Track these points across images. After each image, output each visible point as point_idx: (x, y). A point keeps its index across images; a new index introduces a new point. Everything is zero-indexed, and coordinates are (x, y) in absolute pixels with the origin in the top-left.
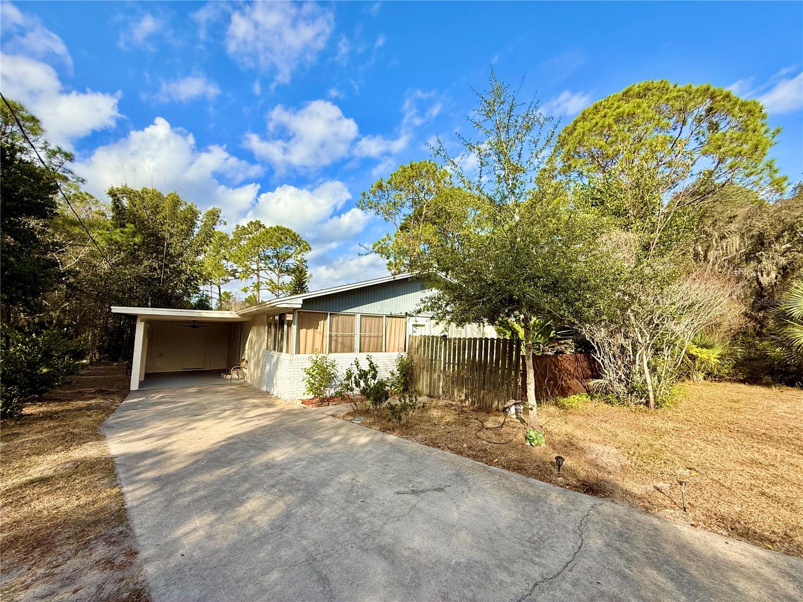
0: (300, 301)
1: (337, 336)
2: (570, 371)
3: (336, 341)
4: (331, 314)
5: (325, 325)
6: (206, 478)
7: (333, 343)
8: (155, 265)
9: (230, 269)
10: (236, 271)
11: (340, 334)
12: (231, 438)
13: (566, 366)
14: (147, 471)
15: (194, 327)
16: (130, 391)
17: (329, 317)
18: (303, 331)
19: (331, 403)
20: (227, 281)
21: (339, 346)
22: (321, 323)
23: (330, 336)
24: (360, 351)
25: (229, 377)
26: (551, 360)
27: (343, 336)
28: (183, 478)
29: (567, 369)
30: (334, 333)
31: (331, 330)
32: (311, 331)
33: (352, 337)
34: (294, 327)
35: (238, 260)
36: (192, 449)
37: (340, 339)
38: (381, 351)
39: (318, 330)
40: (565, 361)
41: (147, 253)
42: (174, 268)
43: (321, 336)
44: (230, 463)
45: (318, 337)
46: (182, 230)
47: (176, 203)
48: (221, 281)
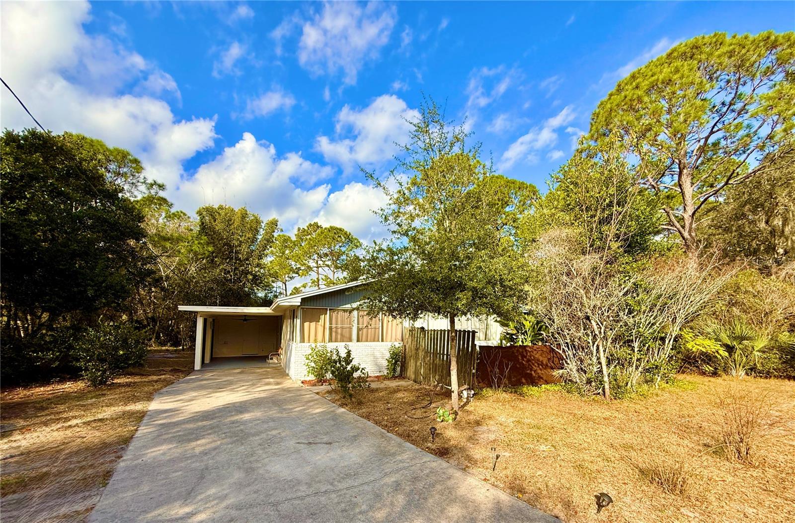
0: (299, 300)
1: (336, 328)
2: (542, 362)
3: (336, 332)
4: (330, 309)
5: (325, 319)
7: (334, 334)
10: (299, 269)
11: (339, 326)
13: (537, 356)
15: (245, 320)
16: (194, 370)
17: (328, 312)
18: (306, 324)
20: (292, 278)
21: (339, 337)
22: (322, 317)
23: (331, 329)
24: (358, 341)
27: (342, 328)
29: (538, 360)
30: (334, 326)
31: (331, 323)
32: (313, 324)
33: (351, 328)
34: (298, 322)
35: (298, 259)
37: (339, 331)
38: (378, 341)
39: (320, 323)
40: (535, 352)
43: (322, 328)
45: (320, 329)
48: (287, 279)
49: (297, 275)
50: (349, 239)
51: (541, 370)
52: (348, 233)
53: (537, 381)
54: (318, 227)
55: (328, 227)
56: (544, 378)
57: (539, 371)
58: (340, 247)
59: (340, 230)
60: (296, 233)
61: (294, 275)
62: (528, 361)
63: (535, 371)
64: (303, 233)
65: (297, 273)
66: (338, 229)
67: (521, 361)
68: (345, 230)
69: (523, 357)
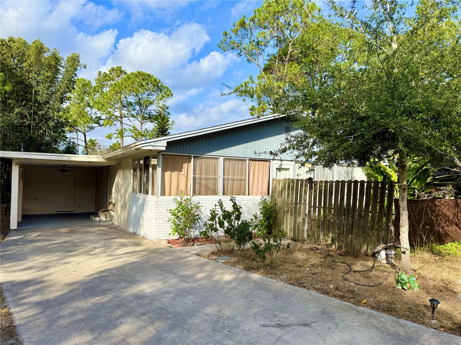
0: (164, 143)
1: (200, 179)
2: (449, 217)
3: (200, 184)
4: (194, 157)
5: (189, 167)
6: (83, 304)
7: (197, 186)
8: (26, 112)
9: (94, 117)
10: (99, 118)
11: (203, 176)
12: (102, 272)
13: (444, 211)
14: (30, 296)
15: (64, 171)
16: (10, 230)
17: (192, 160)
18: (167, 174)
19: (195, 244)
20: (92, 128)
21: (203, 188)
22: (185, 165)
23: (194, 179)
24: (224, 194)
25: (97, 219)
26: (428, 205)
27: (206, 179)
28: (62, 303)
29: (446, 215)
30: (197, 176)
31: (194, 173)
32: (175, 174)
33: (216, 180)
34: (159, 170)
35: (101, 107)
36: (69, 279)
37: (204, 182)
38: (244, 194)
39: (183, 173)
40: (443, 207)
41: (18, 100)
42: (43, 115)
43: (185, 179)
44: (103, 292)
45: (183, 180)
46: (48, 77)
47: (40, 50)
48: (86, 129)
49: (97, 125)
50: (158, 87)
51: (448, 226)
52: (158, 80)
53: (444, 238)
54: (122, 72)
55: (135, 71)
56: (451, 235)
57: (446, 228)
58: (148, 95)
59: (149, 76)
60: (97, 77)
61: (94, 125)
62: (437, 216)
63: (442, 228)
64: (104, 79)
65: (98, 123)
66: (146, 75)
67: (430, 216)
68: (155, 76)
69: (433, 211)
